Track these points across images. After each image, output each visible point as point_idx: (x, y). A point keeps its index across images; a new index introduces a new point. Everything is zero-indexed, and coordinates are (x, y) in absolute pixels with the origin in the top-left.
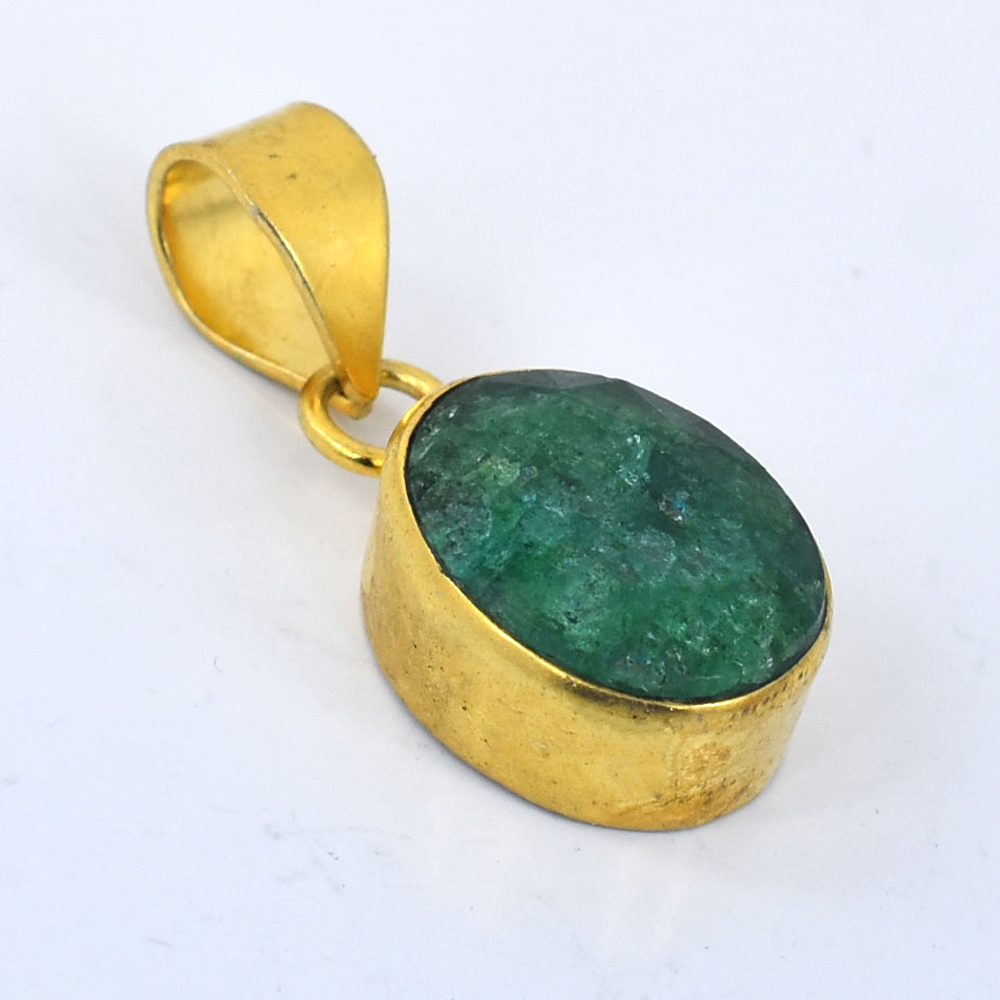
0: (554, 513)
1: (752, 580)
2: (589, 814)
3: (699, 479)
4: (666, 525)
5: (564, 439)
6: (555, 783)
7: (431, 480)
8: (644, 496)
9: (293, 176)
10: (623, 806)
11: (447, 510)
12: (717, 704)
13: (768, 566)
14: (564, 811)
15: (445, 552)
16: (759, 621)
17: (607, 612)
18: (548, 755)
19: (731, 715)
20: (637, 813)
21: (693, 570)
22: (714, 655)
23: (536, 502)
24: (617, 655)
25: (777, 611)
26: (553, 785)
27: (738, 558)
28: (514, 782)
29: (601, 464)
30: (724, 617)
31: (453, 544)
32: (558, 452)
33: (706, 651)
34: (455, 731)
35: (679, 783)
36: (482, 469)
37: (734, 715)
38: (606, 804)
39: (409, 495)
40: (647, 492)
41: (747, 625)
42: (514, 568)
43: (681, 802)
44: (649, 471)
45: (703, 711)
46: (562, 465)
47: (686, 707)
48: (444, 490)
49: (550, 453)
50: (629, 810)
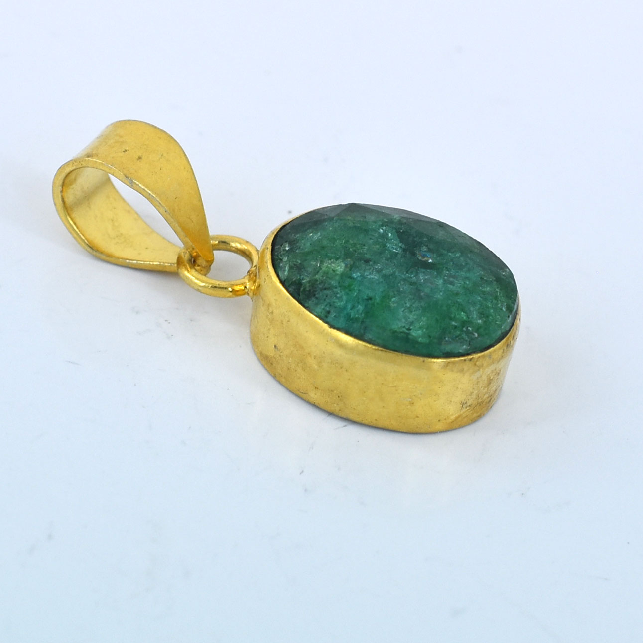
0: (373, 278)
1: (481, 278)
2: (436, 427)
3: (428, 238)
4: (426, 266)
5: (352, 240)
6: (418, 417)
7: (299, 284)
8: (408, 255)
9: (140, 158)
10: (453, 418)
11: (317, 296)
12: (495, 347)
13: (484, 269)
14: (423, 431)
15: (326, 317)
16: (496, 298)
17: (424, 319)
18: (413, 404)
19: (502, 351)
20: (460, 419)
21: (452, 283)
22: (485, 322)
23: (361, 276)
24: (440, 339)
25: (501, 290)
26: (417, 419)
27: (469, 270)
28: (394, 424)
29: (377, 246)
30: (480, 301)
31: (329, 312)
32: (354, 248)
33: (480, 321)
34: (354, 409)
35: (480, 396)
36: (324, 269)
37: (503, 350)
38: (445, 419)
39: (291, 295)
40: (408, 253)
41: (492, 302)
42: (369, 312)
43: (480, 405)
44: (401, 242)
45: (490, 353)
46: (360, 253)
47: (482, 353)
48: (309, 286)
49: (351, 249)
50: (457, 418)
